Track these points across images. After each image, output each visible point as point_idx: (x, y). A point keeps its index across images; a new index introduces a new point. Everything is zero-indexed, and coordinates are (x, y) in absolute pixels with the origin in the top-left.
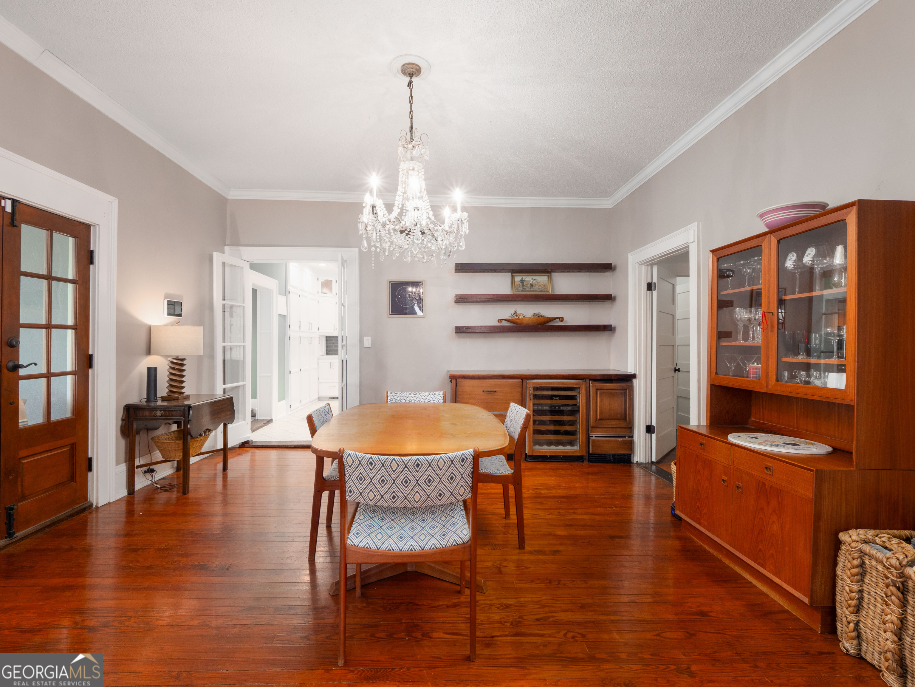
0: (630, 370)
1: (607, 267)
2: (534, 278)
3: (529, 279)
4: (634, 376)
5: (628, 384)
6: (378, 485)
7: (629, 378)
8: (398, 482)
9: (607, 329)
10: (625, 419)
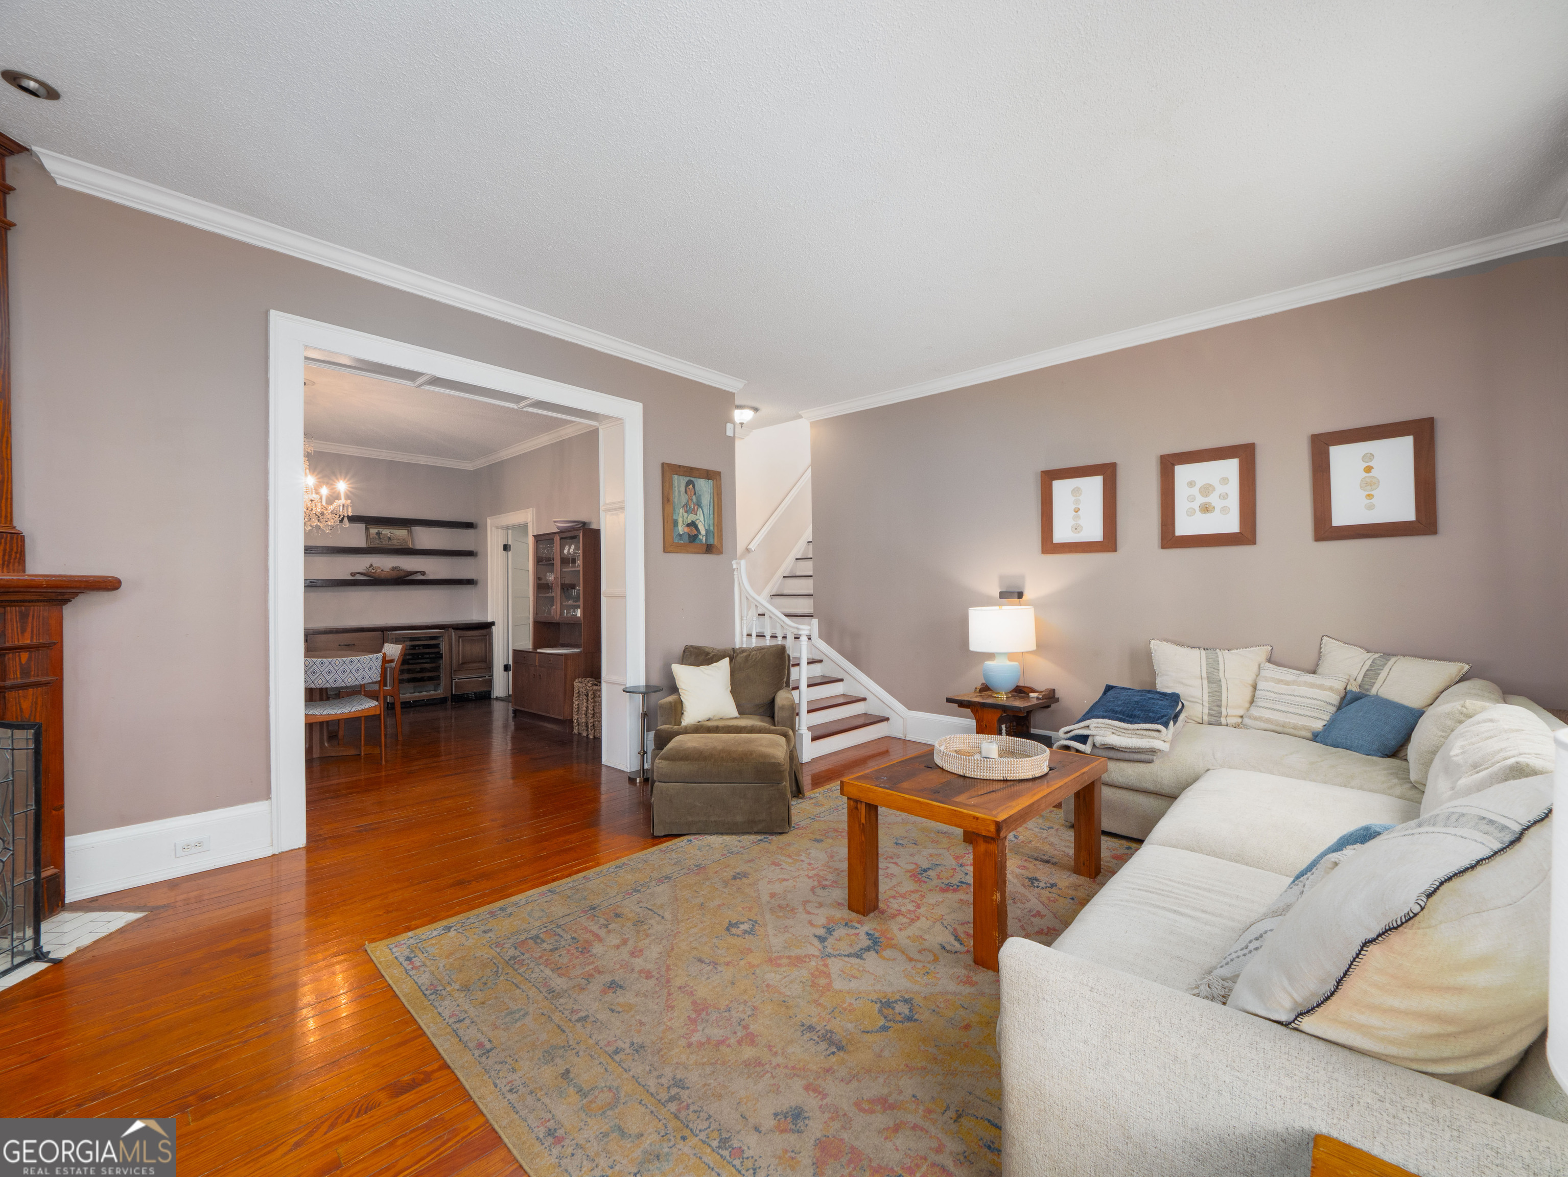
0: (490, 620)
1: (469, 525)
2: (392, 531)
3: (386, 532)
4: (493, 624)
5: (488, 630)
6: (325, 675)
7: (488, 626)
8: (339, 672)
9: (470, 582)
10: (485, 662)
